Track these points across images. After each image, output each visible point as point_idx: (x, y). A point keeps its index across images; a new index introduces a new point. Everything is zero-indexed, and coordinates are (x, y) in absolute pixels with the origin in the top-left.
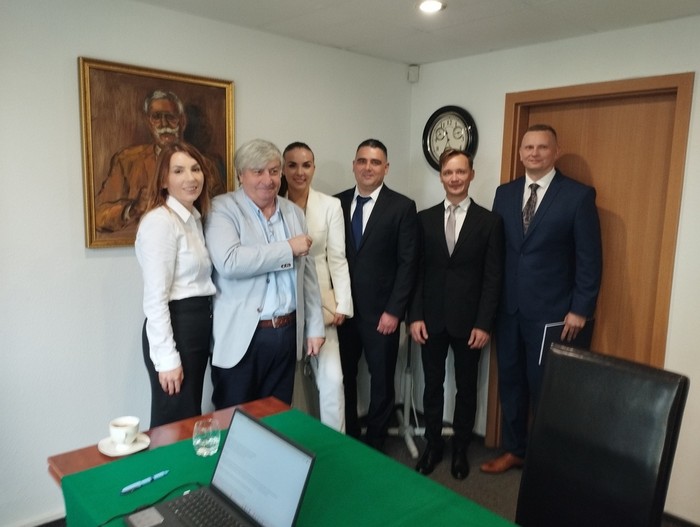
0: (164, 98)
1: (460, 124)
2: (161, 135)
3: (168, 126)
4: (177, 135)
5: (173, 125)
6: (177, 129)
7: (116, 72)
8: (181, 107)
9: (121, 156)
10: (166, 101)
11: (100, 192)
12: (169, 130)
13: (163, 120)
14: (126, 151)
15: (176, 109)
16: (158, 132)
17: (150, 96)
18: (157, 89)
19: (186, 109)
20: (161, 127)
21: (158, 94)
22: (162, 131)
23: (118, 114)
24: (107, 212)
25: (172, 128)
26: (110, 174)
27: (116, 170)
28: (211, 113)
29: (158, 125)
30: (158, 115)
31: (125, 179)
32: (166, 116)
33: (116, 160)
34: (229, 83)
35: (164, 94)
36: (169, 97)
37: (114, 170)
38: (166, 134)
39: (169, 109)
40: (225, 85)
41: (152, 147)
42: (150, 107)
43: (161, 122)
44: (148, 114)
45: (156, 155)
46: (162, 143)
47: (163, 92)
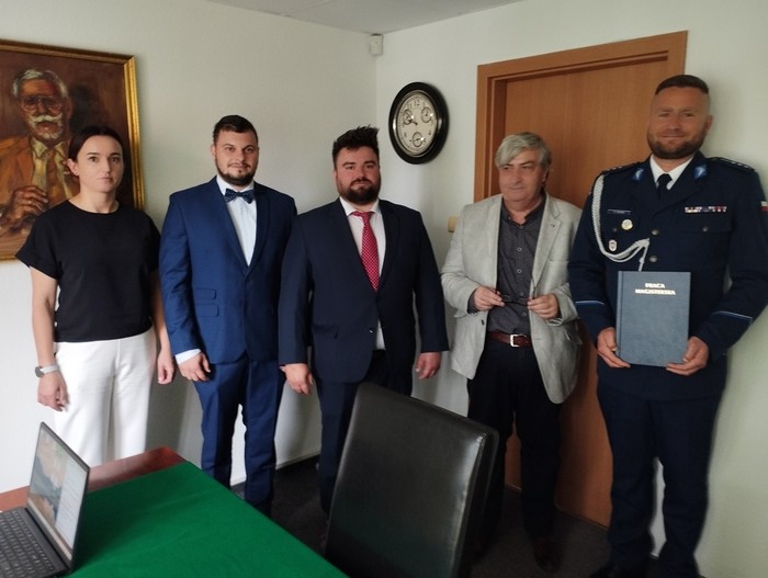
0: (40, 78)
1: (428, 104)
2: (38, 124)
3: (48, 113)
4: (60, 124)
5: (54, 112)
6: (60, 116)
8: (63, 89)
10: (43, 82)
12: (49, 118)
13: (40, 105)
15: (56, 91)
16: (33, 121)
17: (20, 76)
18: (30, 68)
19: (71, 91)
20: (38, 114)
21: (31, 74)
22: (40, 119)
25: (53, 115)
28: (105, 96)
29: (33, 112)
30: (32, 100)
32: (43, 100)
34: (127, 58)
35: (39, 73)
36: (45, 77)
38: (44, 123)
39: (47, 91)
40: (122, 61)
41: (26, 139)
42: (21, 90)
43: (38, 108)
44: (19, 99)
45: (33, 149)
46: (41, 134)
47: (38, 70)
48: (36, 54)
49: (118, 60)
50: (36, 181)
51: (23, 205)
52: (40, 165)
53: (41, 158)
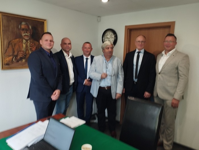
0: (25, 24)
1: (112, 34)
2: (24, 35)
3: (26, 33)
4: (29, 36)
5: (28, 33)
6: (29, 34)
7: (10, 16)
8: (30, 27)
9: (12, 42)
10: (26, 25)
11: (5, 53)
12: (27, 34)
14: (13, 40)
17: (21, 24)
22: (25, 34)
23: (11, 29)
25: (27, 33)
26: (8, 47)
27: (10, 46)
28: (40, 29)
29: (23, 32)
30: (23, 30)
31: (13, 49)
32: (26, 30)
33: (10, 43)
34: (45, 20)
36: (26, 24)
42: (21, 27)
44: (20, 29)
45: (23, 41)
46: (25, 38)
47: (25, 22)
48: (24, 19)
49: (43, 21)
50: (23, 49)
52: (24, 45)
53: (25, 44)
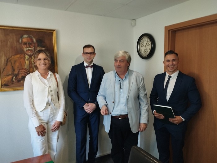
0: (28, 37)
1: (149, 40)
2: (27, 50)
3: (30, 47)
4: (33, 50)
5: (31, 47)
6: (33, 48)
9: (11, 59)
10: (29, 38)
11: (3, 72)
12: (30, 48)
15: (33, 41)
17: (22, 37)
18: (25, 34)
20: (27, 47)
21: (25, 36)
23: (9, 44)
24: (6, 79)
25: (31, 48)
28: (47, 42)
30: (25, 44)
31: (13, 67)
33: (9, 60)
34: (54, 30)
35: (28, 36)
36: (29, 37)
37: (8, 64)
38: (29, 50)
39: (30, 41)
40: (52, 31)
41: (23, 55)
42: (22, 41)
43: (27, 46)
44: (21, 43)
45: (25, 58)
46: (27, 53)
47: (27, 35)
48: (27, 31)
49: (51, 31)
50: (25, 67)
51: (22, 74)
52: (27, 62)
53: (27, 60)
